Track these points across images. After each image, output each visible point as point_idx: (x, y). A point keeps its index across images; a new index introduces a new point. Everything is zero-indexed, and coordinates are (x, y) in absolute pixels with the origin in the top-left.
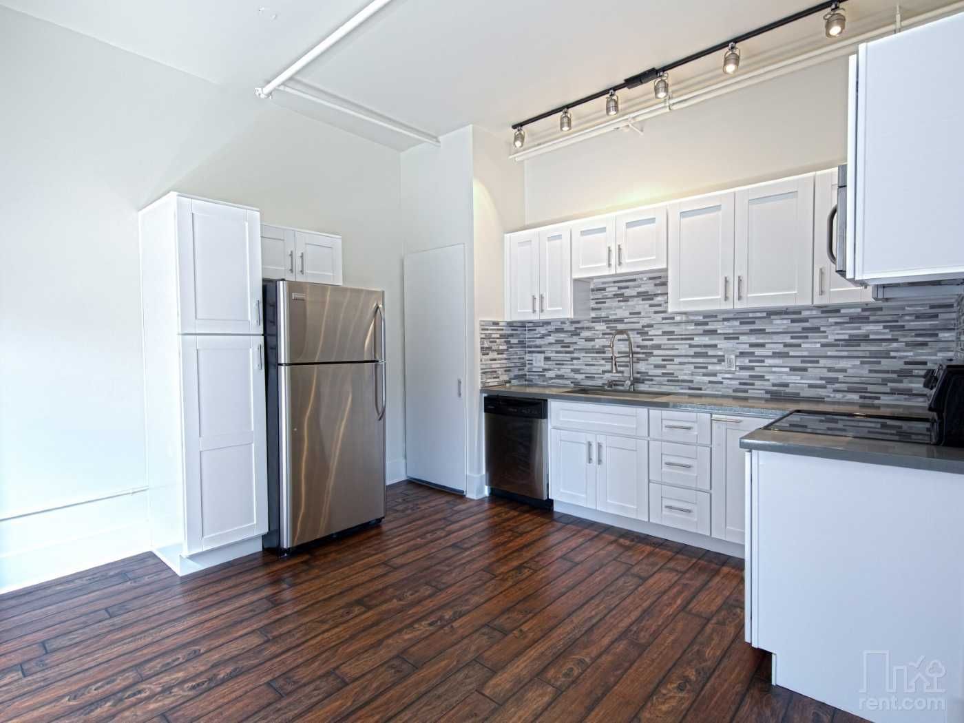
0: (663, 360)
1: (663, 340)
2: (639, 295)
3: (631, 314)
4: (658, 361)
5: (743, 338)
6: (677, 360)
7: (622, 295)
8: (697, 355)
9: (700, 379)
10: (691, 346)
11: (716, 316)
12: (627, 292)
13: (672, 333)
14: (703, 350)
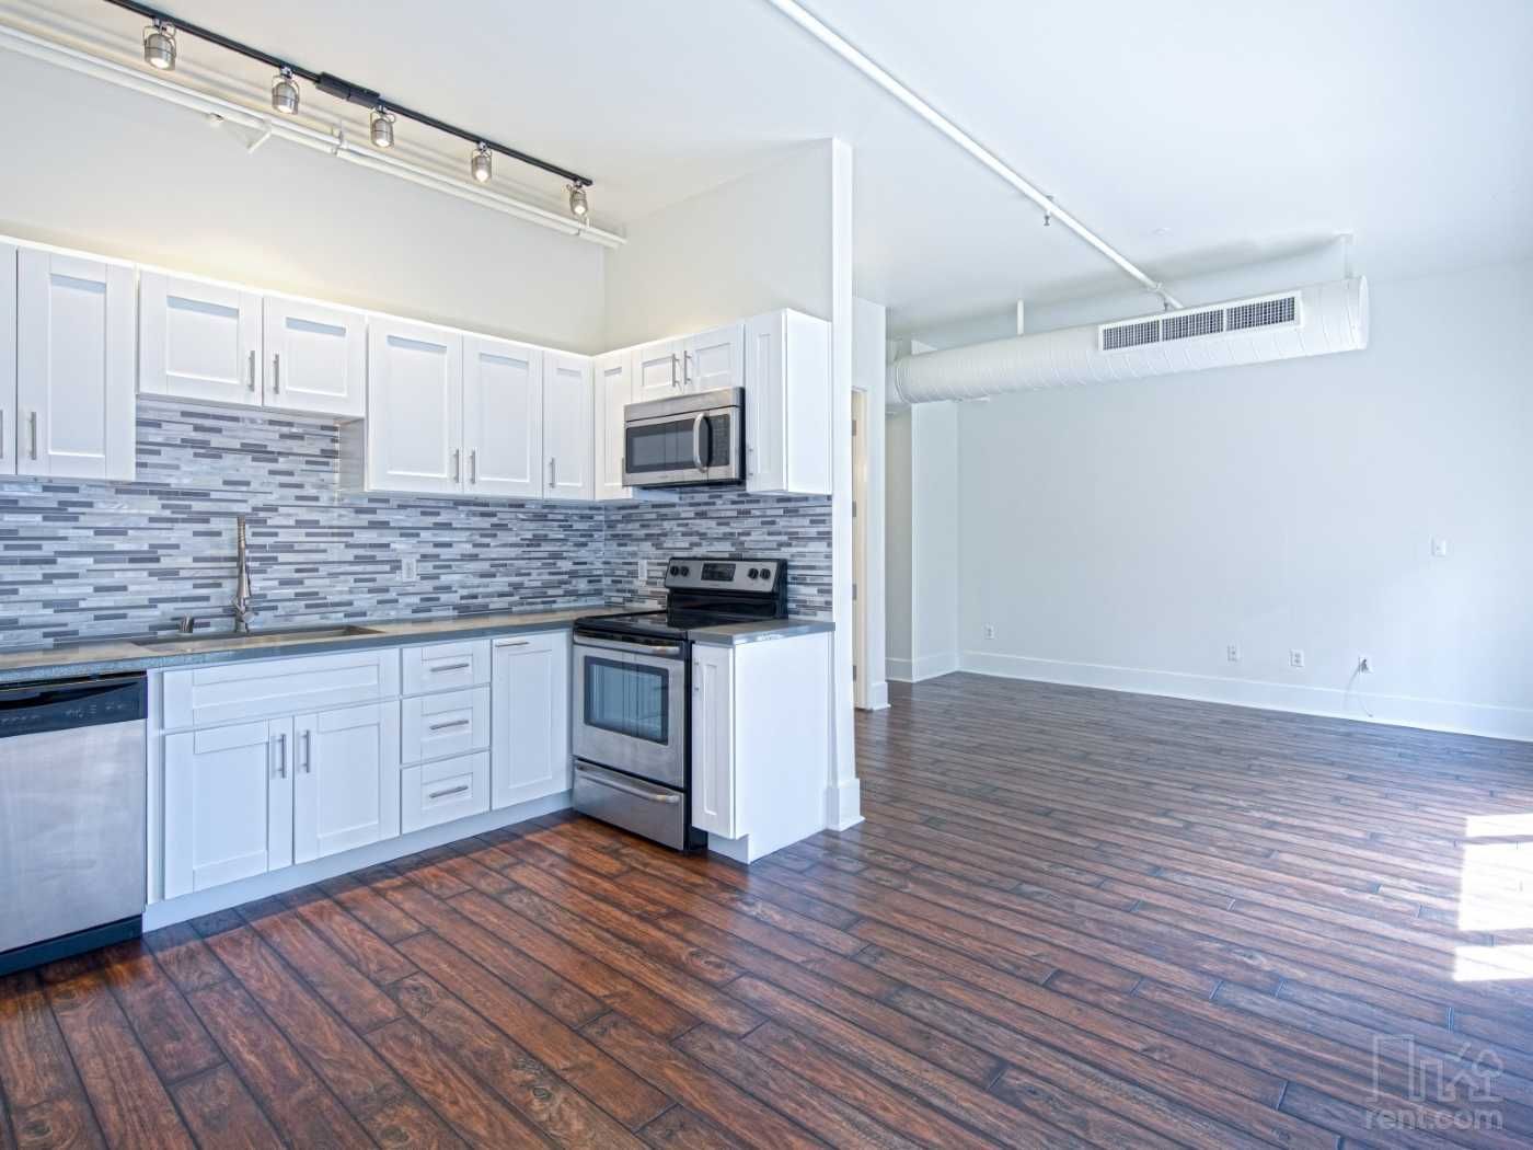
0: (298, 571)
1: (298, 536)
2: (246, 449)
3: (226, 483)
4: (288, 572)
5: (424, 535)
6: (323, 570)
7: (204, 444)
8: (358, 560)
9: (363, 601)
10: (348, 546)
11: (387, 501)
12: (216, 441)
13: (315, 524)
14: (369, 552)
